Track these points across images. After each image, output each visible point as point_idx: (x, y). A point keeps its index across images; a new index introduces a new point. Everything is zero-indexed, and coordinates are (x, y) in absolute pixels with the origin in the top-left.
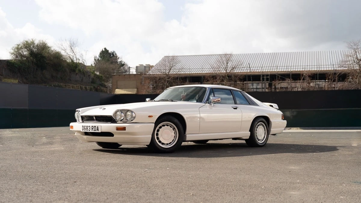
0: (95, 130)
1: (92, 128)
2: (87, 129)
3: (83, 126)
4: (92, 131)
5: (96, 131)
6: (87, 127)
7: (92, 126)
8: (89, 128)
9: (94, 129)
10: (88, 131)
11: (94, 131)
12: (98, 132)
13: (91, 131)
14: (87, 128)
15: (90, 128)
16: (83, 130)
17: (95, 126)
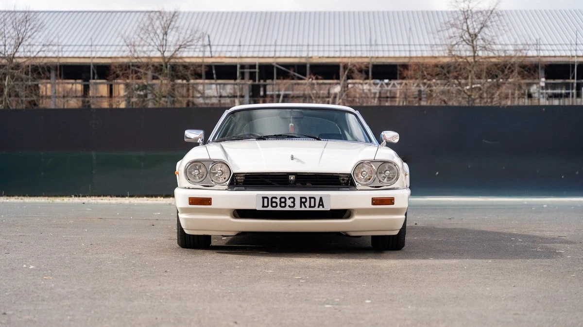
0: (312, 205)
1: (301, 202)
2: (283, 205)
3: (263, 198)
4: (303, 209)
5: (316, 209)
6: (283, 200)
7: (301, 198)
8: (289, 202)
9: (307, 204)
10: (287, 208)
11: (310, 207)
12: (321, 209)
13: (297, 208)
14: (285, 202)
15: (293, 202)
16: (263, 206)
17: (314, 198)
